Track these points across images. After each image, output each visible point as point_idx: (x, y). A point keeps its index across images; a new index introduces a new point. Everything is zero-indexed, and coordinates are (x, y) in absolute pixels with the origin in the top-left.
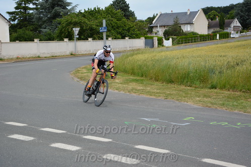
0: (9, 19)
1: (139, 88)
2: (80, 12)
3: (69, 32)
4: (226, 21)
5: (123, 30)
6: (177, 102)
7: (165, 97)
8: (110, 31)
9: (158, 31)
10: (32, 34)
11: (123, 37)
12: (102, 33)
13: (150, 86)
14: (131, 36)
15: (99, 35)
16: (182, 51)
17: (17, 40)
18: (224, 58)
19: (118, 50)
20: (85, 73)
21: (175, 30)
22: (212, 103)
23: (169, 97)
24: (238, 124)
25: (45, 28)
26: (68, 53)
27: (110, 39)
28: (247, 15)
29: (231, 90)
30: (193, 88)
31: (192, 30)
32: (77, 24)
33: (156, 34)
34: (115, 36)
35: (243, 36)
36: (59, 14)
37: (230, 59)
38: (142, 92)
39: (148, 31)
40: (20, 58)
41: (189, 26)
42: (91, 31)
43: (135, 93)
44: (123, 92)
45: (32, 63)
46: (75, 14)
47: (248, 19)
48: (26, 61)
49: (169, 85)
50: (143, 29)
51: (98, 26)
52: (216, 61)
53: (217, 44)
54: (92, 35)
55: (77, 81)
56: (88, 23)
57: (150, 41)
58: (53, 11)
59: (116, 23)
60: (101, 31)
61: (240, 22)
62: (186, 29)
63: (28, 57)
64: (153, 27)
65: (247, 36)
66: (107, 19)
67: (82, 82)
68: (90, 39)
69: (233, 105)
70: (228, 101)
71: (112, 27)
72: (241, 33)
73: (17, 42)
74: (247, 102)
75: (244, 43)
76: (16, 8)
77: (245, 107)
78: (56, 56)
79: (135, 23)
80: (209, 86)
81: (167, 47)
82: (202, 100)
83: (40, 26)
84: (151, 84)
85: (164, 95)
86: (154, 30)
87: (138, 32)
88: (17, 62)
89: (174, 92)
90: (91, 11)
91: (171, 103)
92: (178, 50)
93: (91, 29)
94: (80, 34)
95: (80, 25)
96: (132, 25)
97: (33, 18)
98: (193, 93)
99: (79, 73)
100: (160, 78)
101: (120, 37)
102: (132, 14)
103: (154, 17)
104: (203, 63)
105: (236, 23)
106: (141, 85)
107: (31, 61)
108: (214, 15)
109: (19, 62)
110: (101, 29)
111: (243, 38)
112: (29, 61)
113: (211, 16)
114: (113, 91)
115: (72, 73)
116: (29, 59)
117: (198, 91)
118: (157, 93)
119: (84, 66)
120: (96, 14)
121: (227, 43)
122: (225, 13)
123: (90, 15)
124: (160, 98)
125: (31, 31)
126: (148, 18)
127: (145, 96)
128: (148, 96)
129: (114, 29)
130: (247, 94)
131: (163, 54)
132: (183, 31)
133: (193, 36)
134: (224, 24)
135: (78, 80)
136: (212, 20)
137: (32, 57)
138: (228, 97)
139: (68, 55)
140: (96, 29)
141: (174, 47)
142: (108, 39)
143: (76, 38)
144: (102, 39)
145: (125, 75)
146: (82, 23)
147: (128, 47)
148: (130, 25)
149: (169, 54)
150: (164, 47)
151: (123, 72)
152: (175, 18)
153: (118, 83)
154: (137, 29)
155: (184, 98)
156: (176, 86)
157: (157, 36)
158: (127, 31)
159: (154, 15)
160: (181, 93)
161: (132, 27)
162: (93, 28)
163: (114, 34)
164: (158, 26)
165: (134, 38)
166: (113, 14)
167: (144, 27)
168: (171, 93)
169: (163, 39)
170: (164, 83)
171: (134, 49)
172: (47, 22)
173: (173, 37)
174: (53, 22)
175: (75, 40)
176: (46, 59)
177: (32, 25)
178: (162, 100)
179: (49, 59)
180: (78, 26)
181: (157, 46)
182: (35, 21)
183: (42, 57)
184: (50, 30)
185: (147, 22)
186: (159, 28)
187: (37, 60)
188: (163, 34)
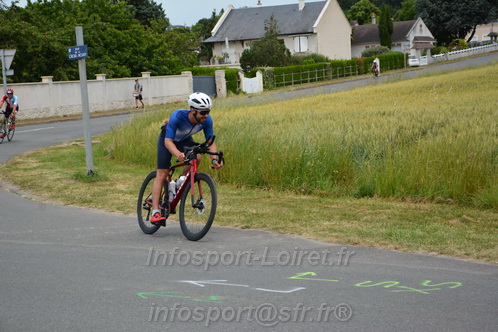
2: (15, 9)
4: (396, 24)
6: (275, 234)
7: (243, 222)
8: (99, 56)
11: (136, 73)
12: (74, 63)
14: (155, 70)
15: (70, 69)
16: (286, 102)
18: (391, 119)
19: (122, 105)
20: (35, 168)
21: (270, 52)
22: (361, 234)
23: (256, 223)
24: (425, 284)
27: (100, 77)
28: (447, 9)
29: (408, 199)
30: (316, 198)
31: (313, 51)
32: (8, 39)
33: (221, 61)
34: (113, 69)
35: (440, 62)
37: (404, 122)
39: (200, 55)
41: (303, 39)
42: (47, 57)
47: (448, 19)
49: (256, 192)
50: (186, 49)
51: (66, 44)
52: (369, 127)
53: (376, 84)
54: (53, 69)
55: (13, 191)
56: (40, 35)
57: (205, 80)
59: (116, 36)
60: (72, 57)
61: (429, 27)
62: (298, 47)
64: (212, 45)
65: (447, 62)
66: (89, 26)
67: (25, 194)
68: (46, 80)
69: (413, 236)
70: (401, 227)
71: (106, 46)
72: (433, 53)
74: (448, 227)
75: (440, 79)
77: (442, 240)
79: (164, 36)
80: (356, 191)
81: (251, 96)
82: (336, 227)
85: (243, 218)
86: (217, 52)
87: (174, 59)
89: (268, 210)
90: (47, 4)
91: (260, 237)
92: (276, 101)
93: (49, 53)
94: (17, 65)
95: (18, 41)
96: (157, 41)
98: (314, 210)
99: (17, 169)
100: (233, 174)
101: (128, 71)
102: (158, 12)
103: (214, 20)
104: (338, 133)
105: (421, 30)
108: (367, 11)
110: (73, 53)
111: (438, 68)
113: (360, 14)
114: (108, 213)
117: (328, 203)
119: (30, 152)
120: (61, 12)
121: (399, 80)
122: (393, 4)
123: (45, 13)
124: (230, 227)
126: (200, 22)
129: (112, 52)
130: (448, 208)
131: (239, 112)
132: (289, 53)
133: (315, 64)
134: (391, 31)
135: (15, 188)
136: (361, 22)
138: (402, 218)
140: (61, 51)
141: (268, 93)
142: (95, 78)
143: (7, 77)
144: (77, 78)
145: (141, 171)
146: (23, 36)
147: (150, 98)
148: (151, 39)
149: (255, 113)
150: (241, 95)
151: (137, 163)
152: (269, 19)
153: (122, 191)
154: (171, 51)
155: (291, 225)
156: (272, 195)
157: (224, 68)
158: (144, 55)
159: (214, 14)
160: (285, 210)
161: (159, 46)
162: (54, 48)
163: (110, 66)
164: (227, 43)
165: (165, 74)
166: (105, 12)
167: (190, 44)
168: (260, 211)
169: (240, 73)
170: (243, 188)
171: (165, 102)
173: (265, 68)
175: (5, 81)
178: (237, 231)
180: (12, 43)
181: (225, 93)
185: (198, 30)
186: (227, 47)
188: (240, 61)
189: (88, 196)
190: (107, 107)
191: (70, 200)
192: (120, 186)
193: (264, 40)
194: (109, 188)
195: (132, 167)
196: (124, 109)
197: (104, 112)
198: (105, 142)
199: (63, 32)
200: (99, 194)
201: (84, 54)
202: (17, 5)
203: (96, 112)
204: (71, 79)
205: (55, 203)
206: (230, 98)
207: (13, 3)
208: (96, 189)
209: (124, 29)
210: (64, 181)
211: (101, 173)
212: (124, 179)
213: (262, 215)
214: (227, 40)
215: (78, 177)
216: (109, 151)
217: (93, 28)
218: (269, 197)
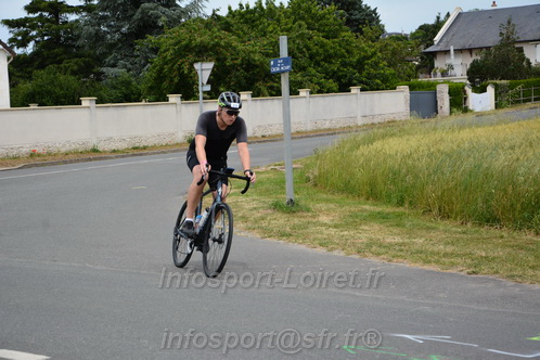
0: (11, 40)
1: (389, 240)
2: (215, 17)
3: (182, 75)
6: (510, 283)
8: (303, 69)
10: (76, 85)
11: (344, 88)
12: (277, 77)
13: (424, 232)
14: (367, 84)
15: (270, 84)
16: (524, 123)
17: (34, 102)
19: (327, 125)
21: (505, 62)
23: (485, 269)
25: (114, 66)
26: (180, 137)
27: (303, 93)
32: (206, 51)
33: (444, 74)
34: (318, 84)
36: (155, 23)
38: (400, 251)
39: (418, 67)
40: (39, 155)
42: (247, 70)
43: (379, 254)
44: (342, 254)
45: (75, 168)
46: (202, 20)
48: (58, 163)
49: (484, 231)
50: (403, 60)
51: (267, 55)
54: (252, 84)
56: (240, 47)
57: (425, 96)
58: (138, 15)
59: (323, 46)
60: (274, 70)
63: (63, 150)
64: (434, 54)
66: (294, 34)
68: (244, 95)
71: (311, 57)
73: (33, 106)
76: (29, 9)
78: (145, 148)
79: (378, 45)
81: (480, 115)
83: (100, 61)
84: (428, 228)
85: (469, 261)
86: (439, 64)
87: (389, 71)
88: (30, 166)
89: (500, 253)
90: (249, 11)
91: (490, 285)
93: (249, 65)
94: (214, 80)
95: (217, 53)
96: (370, 51)
97: (79, 37)
100: (457, 207)
101: (335, 85)
102: (371, 17)
103: (438, 25)
106: (395, 230)
107: (71, 162)
109: (36, 165)
110: (275, 65)
112: (65, 162)
114: (309, 250)
116: (67, 158)
118: (446, 255)
120: (264, 20)
123: (246, 22)
124: (454, 271)
125: (74, 73)
126: (421, 28)
127: (408, 264)
128: (419, 266)
129: (318, 64)
131: (466, 134)
132: (529, 63)
137: (76, 152)
139: (181, 144)
140: (262, 63)
141: (501, 111)
142: (298, 93)
143: (204, 92)
144: (279, 93)
145: (348, 201)
146: (223, 47)
148: (363, 49)
149: (482, 133)
150: (469, 114)
151: (343, 191)
152: (505, 23)
153: (325, 225)
154: (385, 63)
155: (531, 272)
156: (505, 234)
157: (448, 82)
158: (354, 67)
159: (438, 18)
160: (522, 254)
161: (371, 57)
162: (254, 60)
163: (315, 79)
164: (452, 52)
165: (377, 88)
166: (312, 18)
167: (408, 54)
168: (491, 254)
169: (466, 88)
170: (469, 225)
171: (376, 121)
172: (120, 49)
173: (498, 82)
174: (137, 47)
175: (201, 98)
176: (117, 157)
177: (77, 56)
178: (462, 276)
179: (123, 156)
180: (210, 56)
181: (448, 112)
182: (83, 46)
183: (105, 152)
184: (129, 70)
185: (418, 38)
186: (452, 57)
187: (90, 160)
188: (468, 74)
189: (288, 229)
190: (310, 127)
191: (267, 232)
192: (324, 219)
193: (498, 48)
194: (310, 220)
195: (337, 197)
196: (329, 129)
197: (306, 132)
198: (307, 166)
199: (265, 43)
200: (300, 227)
201: (288, 67)
202: (218, 13)
203: (298, 132)
204: (272, 95)
205: (250, 235)
206: (454, 117)
207: (214, 11)
208: (296, 221)
209: (333, 38)
210: (261, 210)
211: (302, 203)
212: (328, 210)
213: (493, 259)
214: (452, 49)
215: (276, 207)
216: (311, 177)
217: (297, 37)
218: (502, 237)
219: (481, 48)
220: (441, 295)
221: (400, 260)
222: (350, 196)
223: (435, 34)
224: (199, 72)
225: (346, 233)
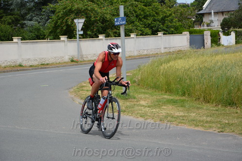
1: (177, 114)
3: (68, 26)
5: (155, 20)
7: (219, 128)
8: (133, 22)
9: (212, 21)
10: (10, 30)
11: (154, 33)
12: (118, 27)
13: (196, 110)
14: (166, 31)
15: (115, 30)
19: (145, 53)
23: (227, 129)
25: (31, 20)
26: (67, 59)
27: (132, 35)
32: (80, 12)
33: (208, 25)
34: (141, 30)
38: (182, 120)
39: (194, 22)
42: (103, 23)
43: (172, 122)
44: (152, 121)
45: (9, 75)
49: (229, 109)
50: (186, 18)
51: (114, 15)
54: (105, 31)
55: (80, 103)
56: (99, 10)
57: (197, 37)
59: (143, 10)
60: (116, 24)
63: (3, 65)
64: (203, 15)
68: (101, 37)
71: (137, 16)
78: (48, 64)
81: (227, 47)
83: (23, 17)
84: (198, 108)
85: (219, 125)
86: (206, 20)
87: (178, 24)
89: (236, 121)
91: (230, 138)
93: (104, 21)
94: (85, 28)
95: (86, 14)
96: (168, 13)
97: (11, 4)
99: (83, 90)
100: (213, 96)
101: (149, 31)
106: (181, 109)
107: (7, 72)
110: (117, 21)
112: (4, 72)
114: (135, 119)
115: (72, 90)
116: (5, 70)
118: (207, 122)
124: (211, 131)
125: (9, 24)
127: (186, 127)
128: (192, 128)
129: (140, 20)
131: (219, 58)
137: (10, 66)
139: (67, 63)
140: (110, 19)
141: (239, 45)
142: (130, 36)
143: (80, 35)
144: (119, 36)
145: (155, 93)
146: (89, 11)
147: (162, 49)
148: (165, 12)
149: (229, 58)
150: (221, 46)
151: (153, 88)
153: (143, 106)
154: (176, 19)
156: (239, 111)
157: (210, 30)
158: (160, 22)
161: (169, 16)
162: (106, 18)
163: (139, 28)
165: (172, 33)
167: (189, 15)
168: (231, 122)
169: (220, 33)
170: (220, 106)
171: (171, 50)
172: (34, 11)
173: (237, 30)
174: (43, 10)
175: (78, 38)
176: (32, 69)
177: (10, 14)
178: (215, 133)
179: (36, 69)
180: (83, 15)
181: (210, 46)
182: (14, 9)
183: (26, 66)
184: (39, 22)
185: (194, 6)
186: (213, 16)
187: (18, 71)
188: (221, 25)
190: (136, 53)
192: (143, 103)
193: (238, 11)
194: (136, 103)
195: (150, 91)
196: (146, 55)
197: (134, 57)
198: (134, 75)
199: (112, 8)
200: (130, 107)
201: (124, 22)
203: (130, 56)
204: (115, 37)
206: (213, 49)
208: (128, 104)
209: (149, 6)
211: (131, 94)
212: (145, 98)
213: (232, 124)
214: (213, 12)
216: (136, 81)
217: (130, 6)
218: (237, 113)
219: (229, 11)
220: (204, 143)
221: (182, 125)
222: (157, 90)
223: (203, 4)
224: (77, 24)
225: (154, 110)
